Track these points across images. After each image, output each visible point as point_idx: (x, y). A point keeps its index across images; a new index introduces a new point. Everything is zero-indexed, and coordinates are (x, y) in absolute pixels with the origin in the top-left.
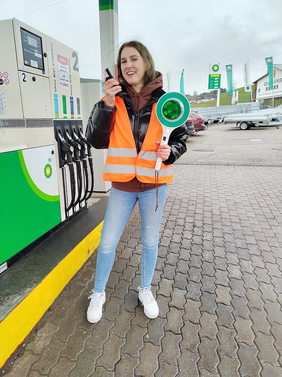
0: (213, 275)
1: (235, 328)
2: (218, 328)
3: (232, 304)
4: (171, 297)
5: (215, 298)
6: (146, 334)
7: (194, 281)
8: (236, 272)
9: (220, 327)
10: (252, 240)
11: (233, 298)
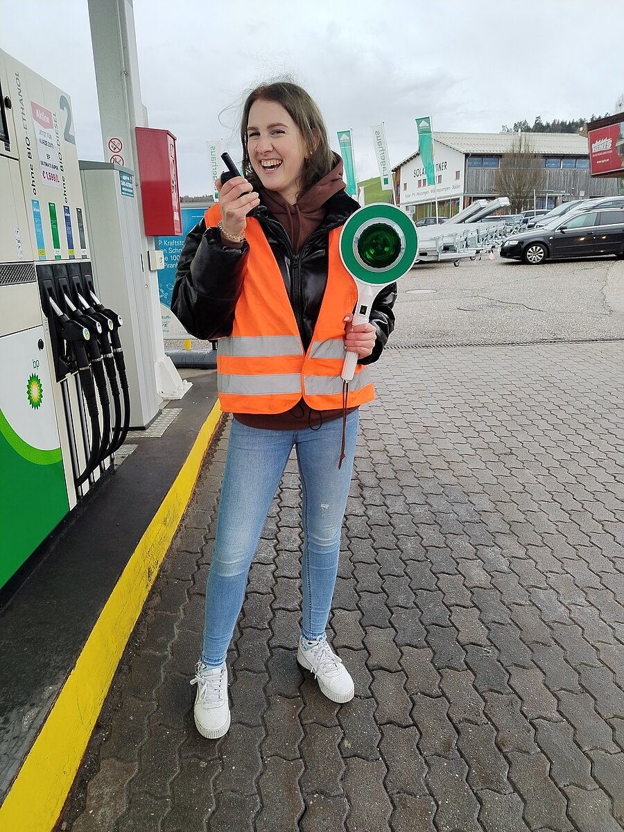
0: (434, 587)
1: (514, 690)
2: (483, 698)
3: (491, 642)
4: (366, 648)
5: (456, 636)
6: (343, 739)
7: (401, 607)
8: (478, 575)
9: (487, 695)
10: (484, 503)
11: (489, 630)
